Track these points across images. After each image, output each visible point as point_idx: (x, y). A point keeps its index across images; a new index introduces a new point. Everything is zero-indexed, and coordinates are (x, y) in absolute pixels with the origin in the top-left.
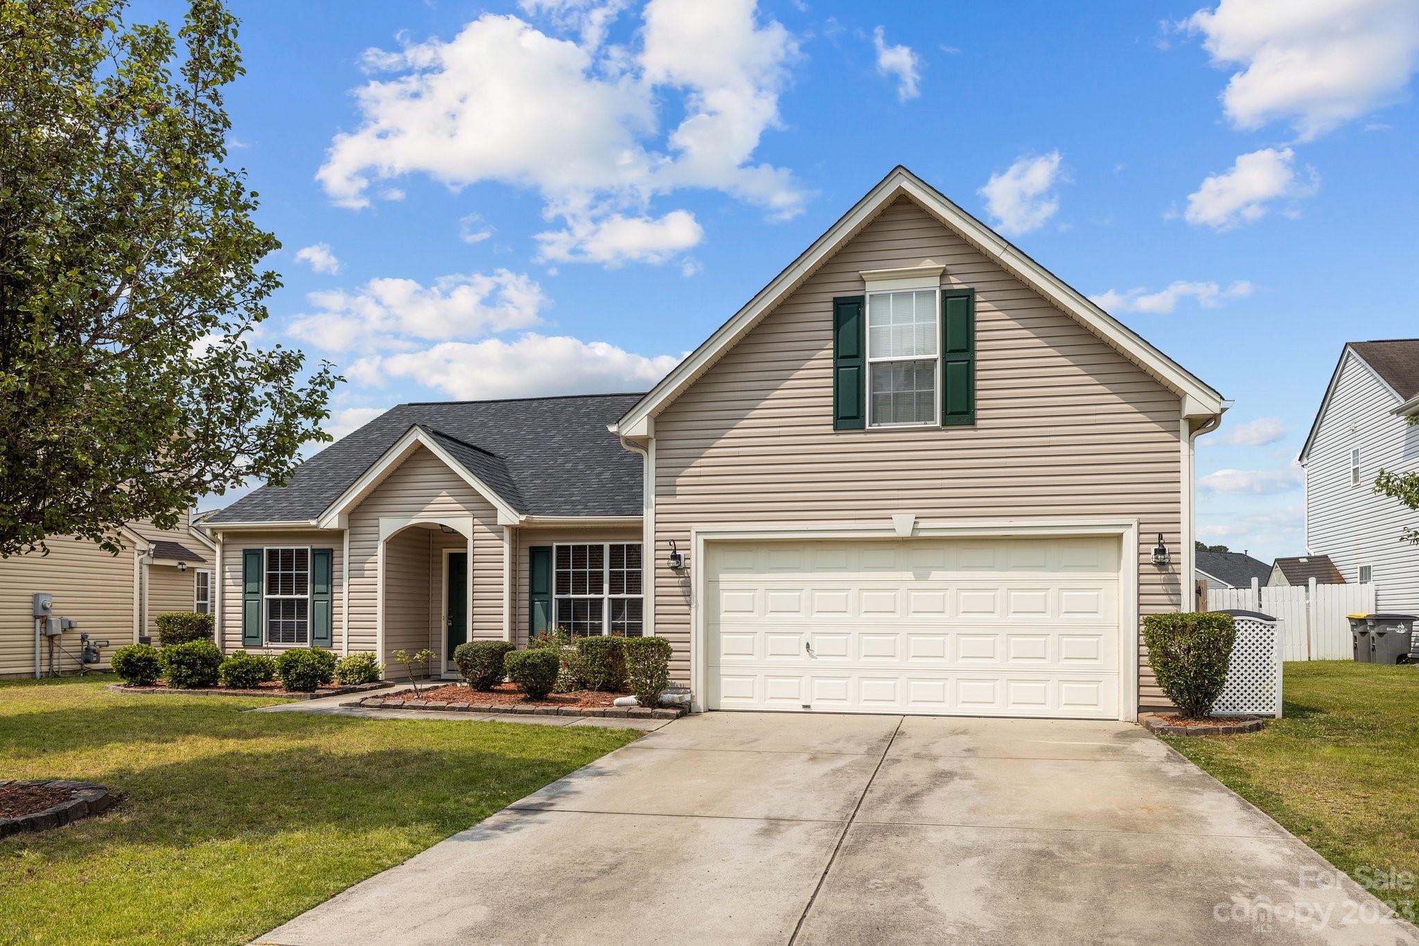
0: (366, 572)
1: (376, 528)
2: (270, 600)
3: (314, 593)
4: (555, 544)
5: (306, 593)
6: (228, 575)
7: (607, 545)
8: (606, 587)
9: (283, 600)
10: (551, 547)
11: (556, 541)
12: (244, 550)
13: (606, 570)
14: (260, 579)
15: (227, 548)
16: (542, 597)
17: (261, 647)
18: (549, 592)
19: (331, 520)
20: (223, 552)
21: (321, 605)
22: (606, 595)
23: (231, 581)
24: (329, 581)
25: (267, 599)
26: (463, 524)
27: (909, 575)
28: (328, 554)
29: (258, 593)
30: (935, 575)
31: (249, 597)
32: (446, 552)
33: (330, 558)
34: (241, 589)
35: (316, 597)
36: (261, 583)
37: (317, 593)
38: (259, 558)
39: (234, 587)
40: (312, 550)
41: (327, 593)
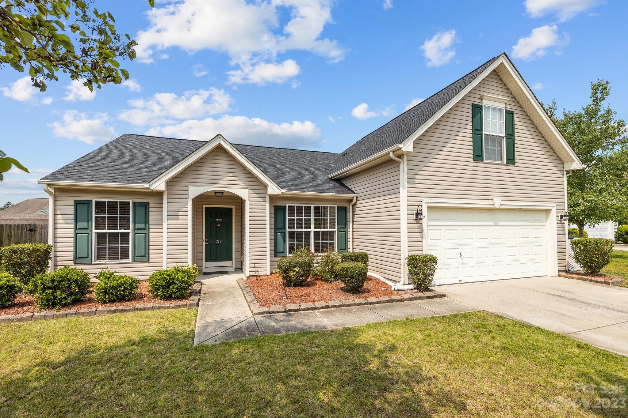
0: (179, 217)
1: (187, 192)
2: (98, 233)
3: (135, 228)
4: (287, 205)
5: (129, 229)
6: (59, 217)
7: (312, 206)
8: (312, 226)
9: (108, 233)
10: (285, 207)
11: (288, 203)
12: (75, 201)
13: (312, 218)
14: (89, 220)
15: (58, 199)
16: (281, 231)
17: (91, 263)
18: (284, 228)
19: (159, 185)
20: (55, 201)
21: (140, 236)
22: (312, 230)
23: (63, 221)
24: (146, 221)
25: (95, 233)
26: (243, 193)
27: (492, 223)
28: (146, 206)
29: (87, 229)
30: (500, 223)
31: (79, 231)
32: (204, 206)
33: (147, 208)
34: (72, 226)
35: (136, 231)
36: (90, 222)
37: (137, 229)
38: (88, 206)
39: (66, 225)
40: (134, 203)
41: (145, 229)
